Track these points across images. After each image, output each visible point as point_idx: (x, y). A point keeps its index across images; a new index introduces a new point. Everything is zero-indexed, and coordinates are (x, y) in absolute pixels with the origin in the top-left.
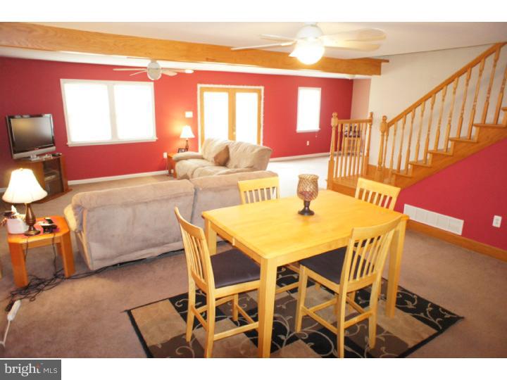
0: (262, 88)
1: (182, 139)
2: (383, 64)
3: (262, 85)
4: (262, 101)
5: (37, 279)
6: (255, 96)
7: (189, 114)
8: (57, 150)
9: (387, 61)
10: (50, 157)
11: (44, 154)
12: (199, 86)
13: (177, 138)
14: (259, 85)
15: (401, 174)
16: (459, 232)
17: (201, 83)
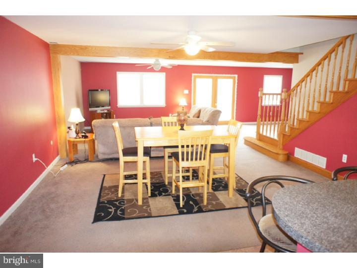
0: (236, 76)
1: (180, 106)
2: (300, 56)
3: (236, 74)
4: (236, 84)
5: (78, 160)
6: (231, 81)
7: (186, 92)
8: (111, 109)
9: (302, 54)
10: (106, 111)
11: (103, 110)
12: (193, 75)
13: (177, 106)
14: (234, 74)
15: (295, 127)
16: (324, 166)
17: (195, 73)
